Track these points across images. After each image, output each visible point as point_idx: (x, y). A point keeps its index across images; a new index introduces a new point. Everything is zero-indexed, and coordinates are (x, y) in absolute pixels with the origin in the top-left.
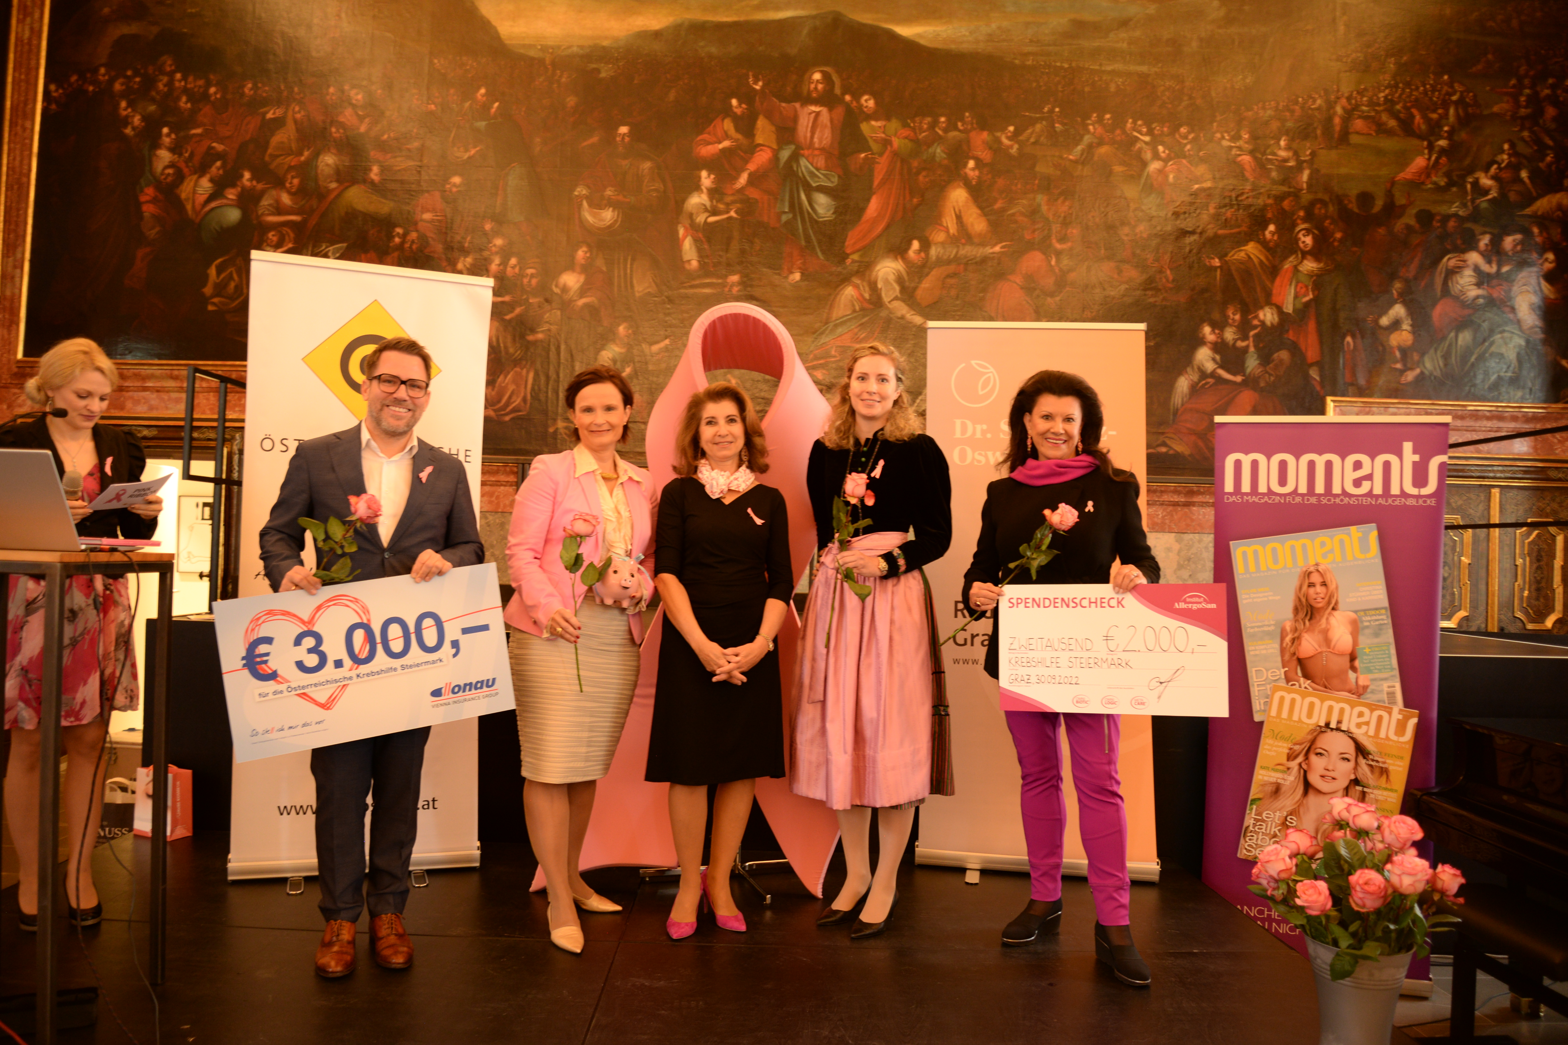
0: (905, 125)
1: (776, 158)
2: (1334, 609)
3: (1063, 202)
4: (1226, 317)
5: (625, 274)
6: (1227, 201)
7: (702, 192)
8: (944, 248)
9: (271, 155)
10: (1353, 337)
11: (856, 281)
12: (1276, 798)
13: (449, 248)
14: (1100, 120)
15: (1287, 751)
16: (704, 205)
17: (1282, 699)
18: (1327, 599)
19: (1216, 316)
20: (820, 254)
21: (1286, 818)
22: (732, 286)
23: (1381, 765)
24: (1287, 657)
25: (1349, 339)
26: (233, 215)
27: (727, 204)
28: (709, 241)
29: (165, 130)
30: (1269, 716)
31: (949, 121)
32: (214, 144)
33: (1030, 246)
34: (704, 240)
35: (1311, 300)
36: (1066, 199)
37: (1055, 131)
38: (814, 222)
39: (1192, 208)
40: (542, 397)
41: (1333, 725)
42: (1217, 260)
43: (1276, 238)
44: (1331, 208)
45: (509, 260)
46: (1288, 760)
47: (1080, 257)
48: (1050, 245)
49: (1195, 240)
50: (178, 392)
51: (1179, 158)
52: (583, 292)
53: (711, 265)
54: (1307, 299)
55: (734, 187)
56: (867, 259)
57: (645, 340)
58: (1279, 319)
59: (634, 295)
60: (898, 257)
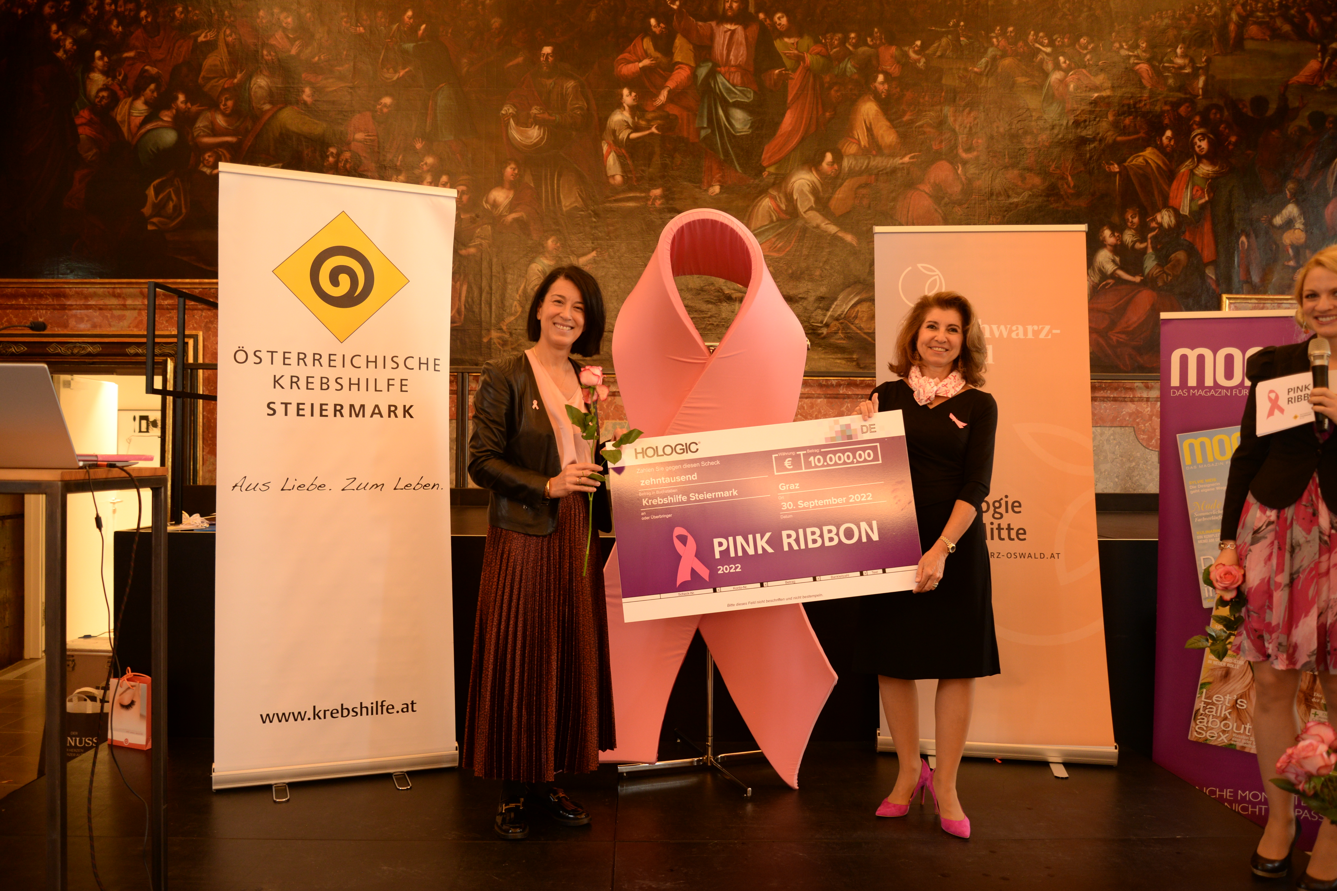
0: (817, 42)
1: (694, 75)
3: (969, 113)
4: (1125, 221)
5: (553, 189)
6: (1126, 108)
7: (624, 109)
8: (856, 159)
9: (204, 78)
10: (1248, 236)
11: (773, 192)
12: (1224, 683)
13: (382, 166)
14: (1004, 32)
16: (627, 122)
20: (738, 167)
21: (1236, 701)
22: (655, 199)
25: (1243, 239)
26: (169, 137)
27: (648, 121)
28: (632, 156)
29: (98, 53)
31: (858, 36)
32: (147, 67)
33: (937, 157)
34: (627, 156)
35: (1206, 202)
36: (971, 110)
37: (961, 45)
38: (732, 137)
39: (1092, 117)
40: (476, 308)
42: (1116, 166)
43: (1172, 143)
44: (1226, 113)
45: (440, 177)
47: (985, 166)
48: (957, 154)
49: (1095, 147)
50: (135, 309)
51: (1079, 68)
52: (512, 207)
53: (635, 179)
54: (1203, 201)
55: (655, 104)
56: (783, 172)
57: (573, 252)
58: (1176, 221)
59: (561, 210)
60: (813, 169)
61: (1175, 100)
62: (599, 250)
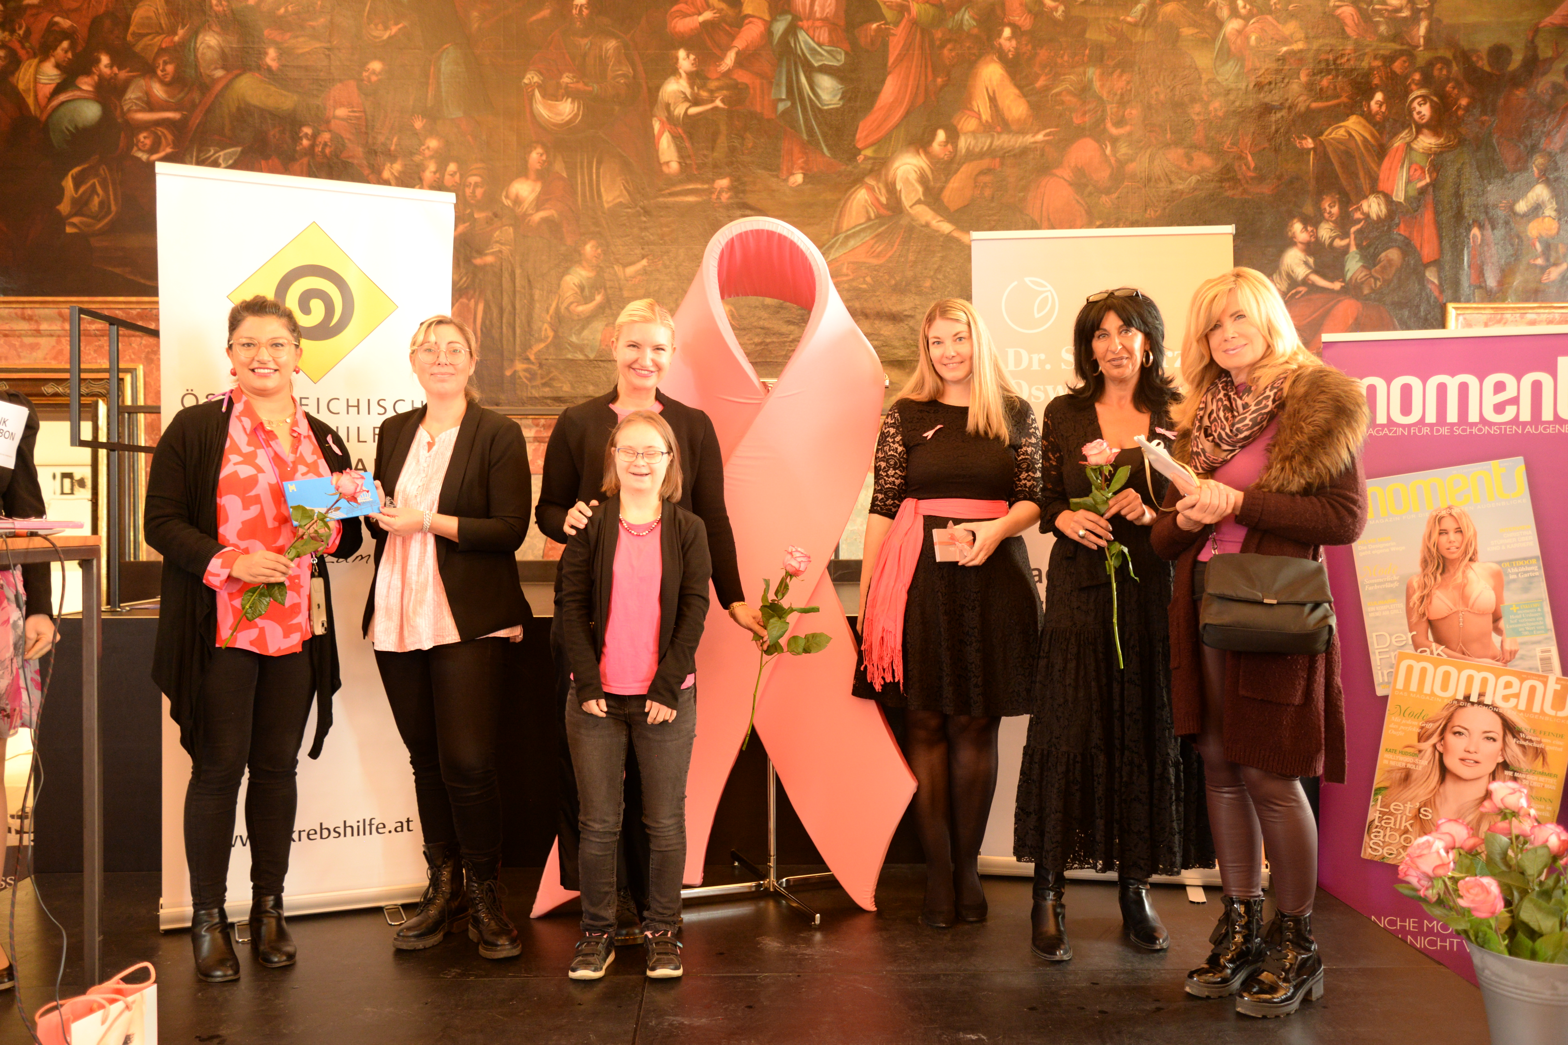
1: (769, 33)
2: (1471, 560)
3: (1120, 76)
4: (1321, 211)
5: (591, 180)
6: (1323, 65)
7: (680, 76)
8: (975, 138)
9: (133, 34)
10: (1481, 227)
11: (871, 182)
12: (1406, 787)
13: (372, 152)
15: (1418, 730)
16: (684, 94)
17: (1410, 669)
18: (1463, 548)
19: (1308, 209)
20: (825, 150)
21: (1419, 809)
22: (720, 193)
23: (1535, 745)
24: (1415, 619)
25: (1475, 231)
26: (91, 112)
27: (711, 92)
28: (691, 137)
30: (1394, 689)
32: (57, 19)
33: (1080, 132)
34: (684, 136)
35: (1427, 185)
36: (1123, 72)
38: (818, 112)
39: (1279, 77)
40: (495, 334)
41: (1474, 698)
42: (1310, 140)
43: (1383, 109)
44: (1455, 68)
45: (447, 166)
46: (1419, 741)
47: (1141, 144)
48: (1105, 130)
49: (1282, 117)
50: (52, 336)
51: (1263, 13)
52: (539, 203)
53: (695, 167)
54: (1423, 183)
55: (719, 69)
56: (883, 155)
57: (617, 261)
58: (1388, 210)
59: (602, 206)
60: (921, 151)
61: (1387, 53)
62: (650, 257)
